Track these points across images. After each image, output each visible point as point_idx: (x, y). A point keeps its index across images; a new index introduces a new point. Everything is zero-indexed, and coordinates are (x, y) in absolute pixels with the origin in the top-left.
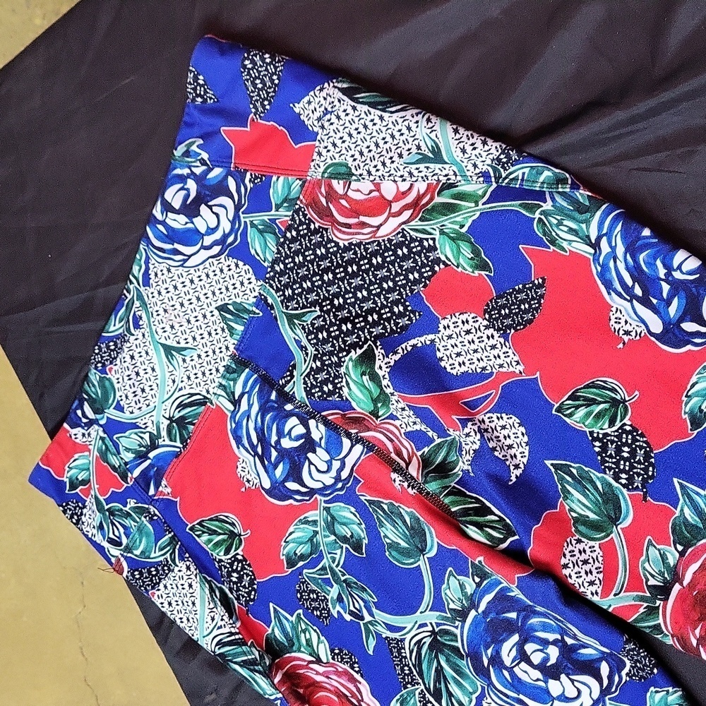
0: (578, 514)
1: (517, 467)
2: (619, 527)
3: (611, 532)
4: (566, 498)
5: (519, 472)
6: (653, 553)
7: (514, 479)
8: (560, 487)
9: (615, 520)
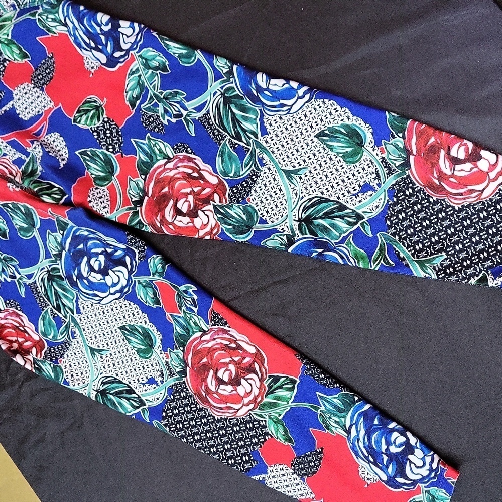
0: (95, 175)
1: (63, 160)
2: (115, 176)
3: (112, 180)
4: (88, 169)
5: (64, 162)
6: (133, 184)
7: (62, 166)
8: (85, 164)
9: (112, 173)
